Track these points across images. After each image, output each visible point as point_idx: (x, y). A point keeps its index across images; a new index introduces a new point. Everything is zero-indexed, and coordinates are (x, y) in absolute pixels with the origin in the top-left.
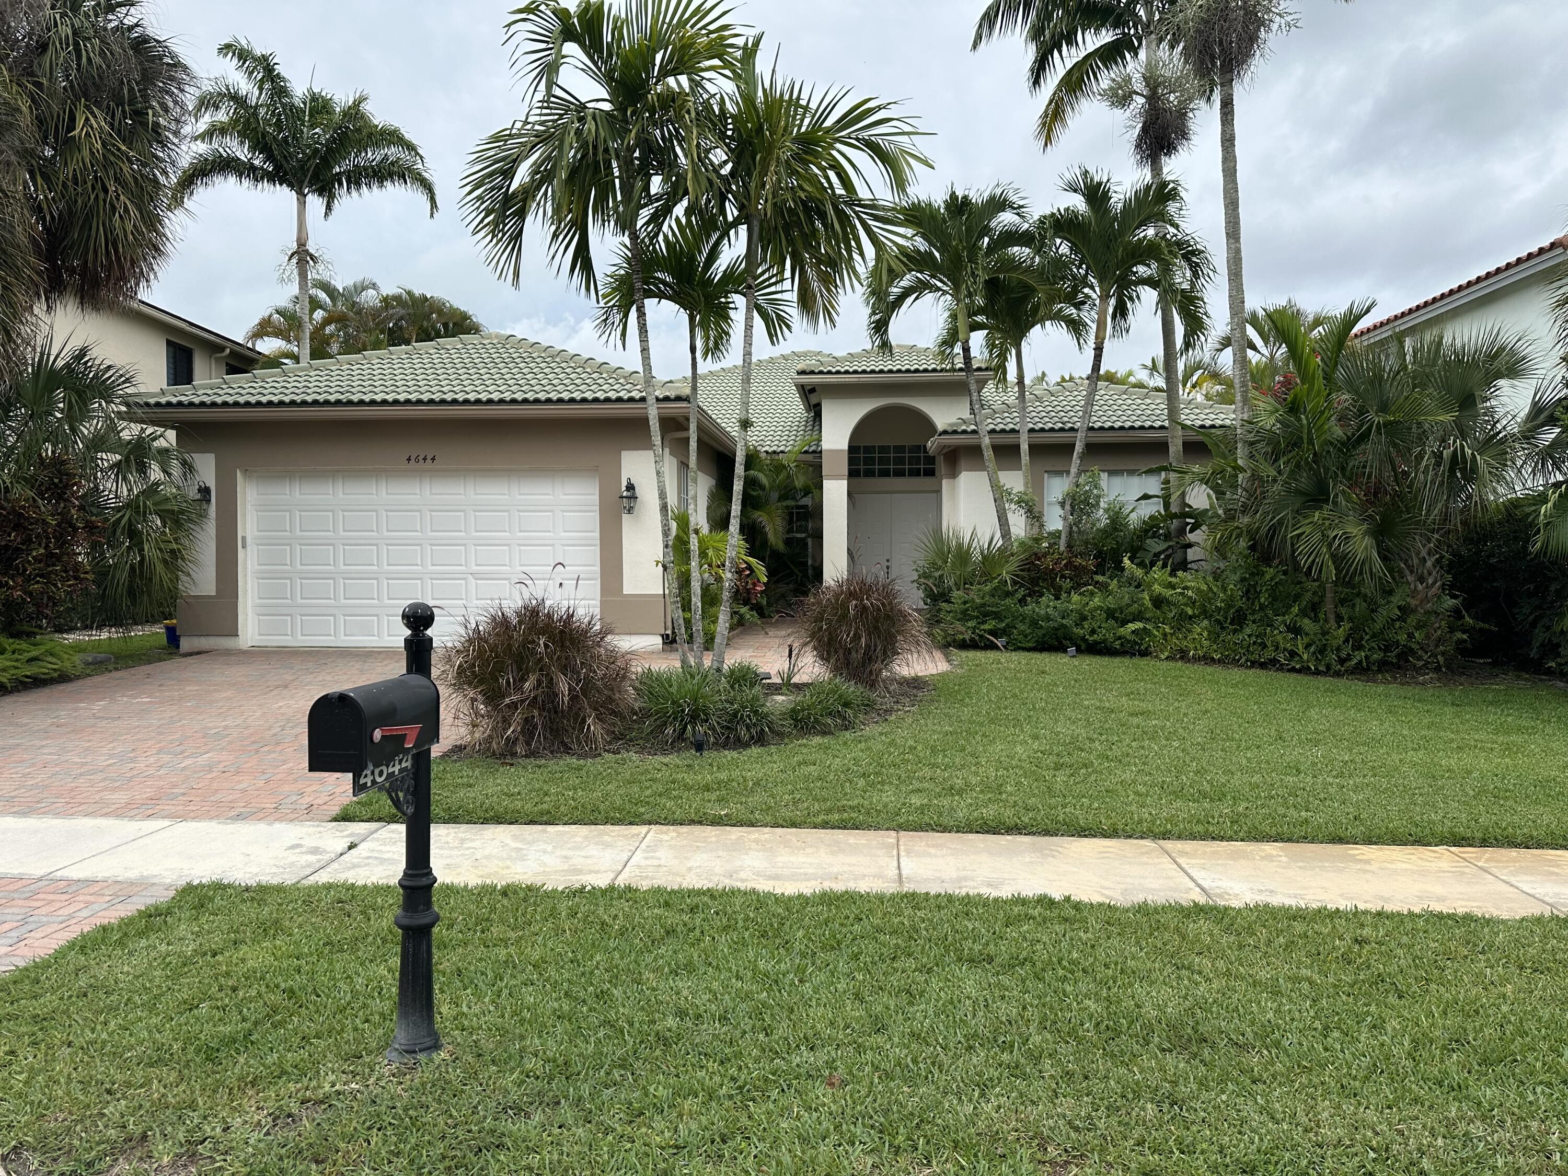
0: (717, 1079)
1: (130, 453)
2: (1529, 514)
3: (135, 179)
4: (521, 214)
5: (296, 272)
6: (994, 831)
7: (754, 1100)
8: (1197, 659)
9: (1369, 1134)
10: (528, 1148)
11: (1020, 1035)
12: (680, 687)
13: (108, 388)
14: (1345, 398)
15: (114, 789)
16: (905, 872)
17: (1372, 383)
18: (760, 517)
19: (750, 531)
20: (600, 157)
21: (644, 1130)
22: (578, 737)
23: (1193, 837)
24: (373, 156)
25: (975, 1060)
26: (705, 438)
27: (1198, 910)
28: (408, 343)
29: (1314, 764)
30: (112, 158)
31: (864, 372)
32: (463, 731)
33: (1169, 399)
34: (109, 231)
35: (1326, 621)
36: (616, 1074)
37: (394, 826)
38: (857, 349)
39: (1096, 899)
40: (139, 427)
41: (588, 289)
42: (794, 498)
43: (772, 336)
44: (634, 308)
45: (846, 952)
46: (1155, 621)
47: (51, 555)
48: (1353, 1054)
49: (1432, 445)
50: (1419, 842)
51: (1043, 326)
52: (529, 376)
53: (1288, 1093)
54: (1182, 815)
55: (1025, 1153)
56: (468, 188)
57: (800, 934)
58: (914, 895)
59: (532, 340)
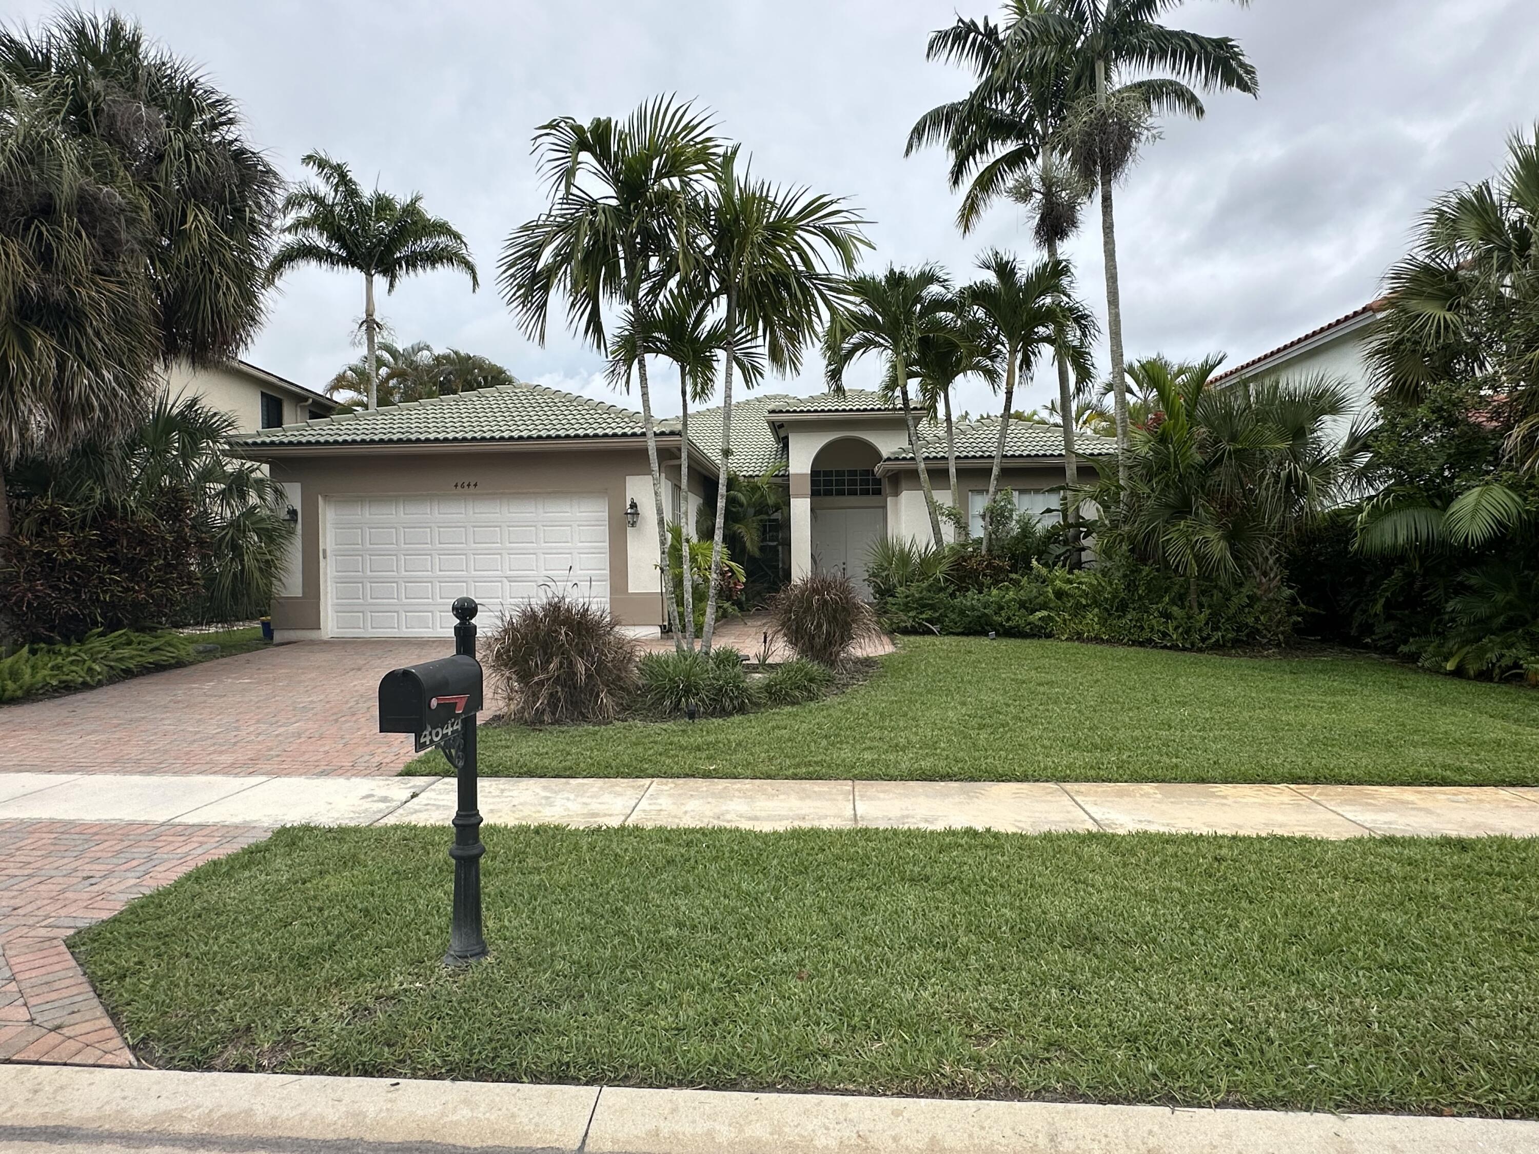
0: (709, 975)
1: (232, 482)
2: (1349, 522)
3: (236, 263)
4: (546, 288)
5: (365, 337)
6: (930, 778)
7: (739, 991)
8: (1089, 640)
9: (1227, 1009)
10: (558, 1031)
11: (951, 937)
12: (675, 667)
13: (214, 430)
14: (1202, 431)
15: (221, 753)
16: (859, 813)
17: (1224, 418)
18: (740, 528)
19: (731, 540)
20: (609, 242)
21: (651, 1016)
22: (593, 708)
23: (1087, 780)
24: (426, 244)
25: (915, 957)
26: (692, 463)
27: (1091, 837)
28: (455, 393)
29: (1182, 721)
30: (217, 246)
31: (823, 411)
32: (501, 704)
33: (1065, 432)
34: (215, 304)
35: (1191, 607)
36: (629, 973)
37: (447, 780)
38: (816, 393)
39: (1011, 830)
40: (239, 461)
41: (599, 347)
42: (767, 513)
43: (748, 382)
44: (636, 361)
45: (812, 876)
46: (1057, 609)
47: (169, 565)
48: (1214, 947)
49: (1272, 468)
50: (1265, 781)
51: (965, 375)
52: (552, 418)
53: (1163, 979)
54: (1079, 763)
55: (955, 1029)
56: (504, 268)
57: (775, 862)
58: (866, 830)
59: (554, 389)
